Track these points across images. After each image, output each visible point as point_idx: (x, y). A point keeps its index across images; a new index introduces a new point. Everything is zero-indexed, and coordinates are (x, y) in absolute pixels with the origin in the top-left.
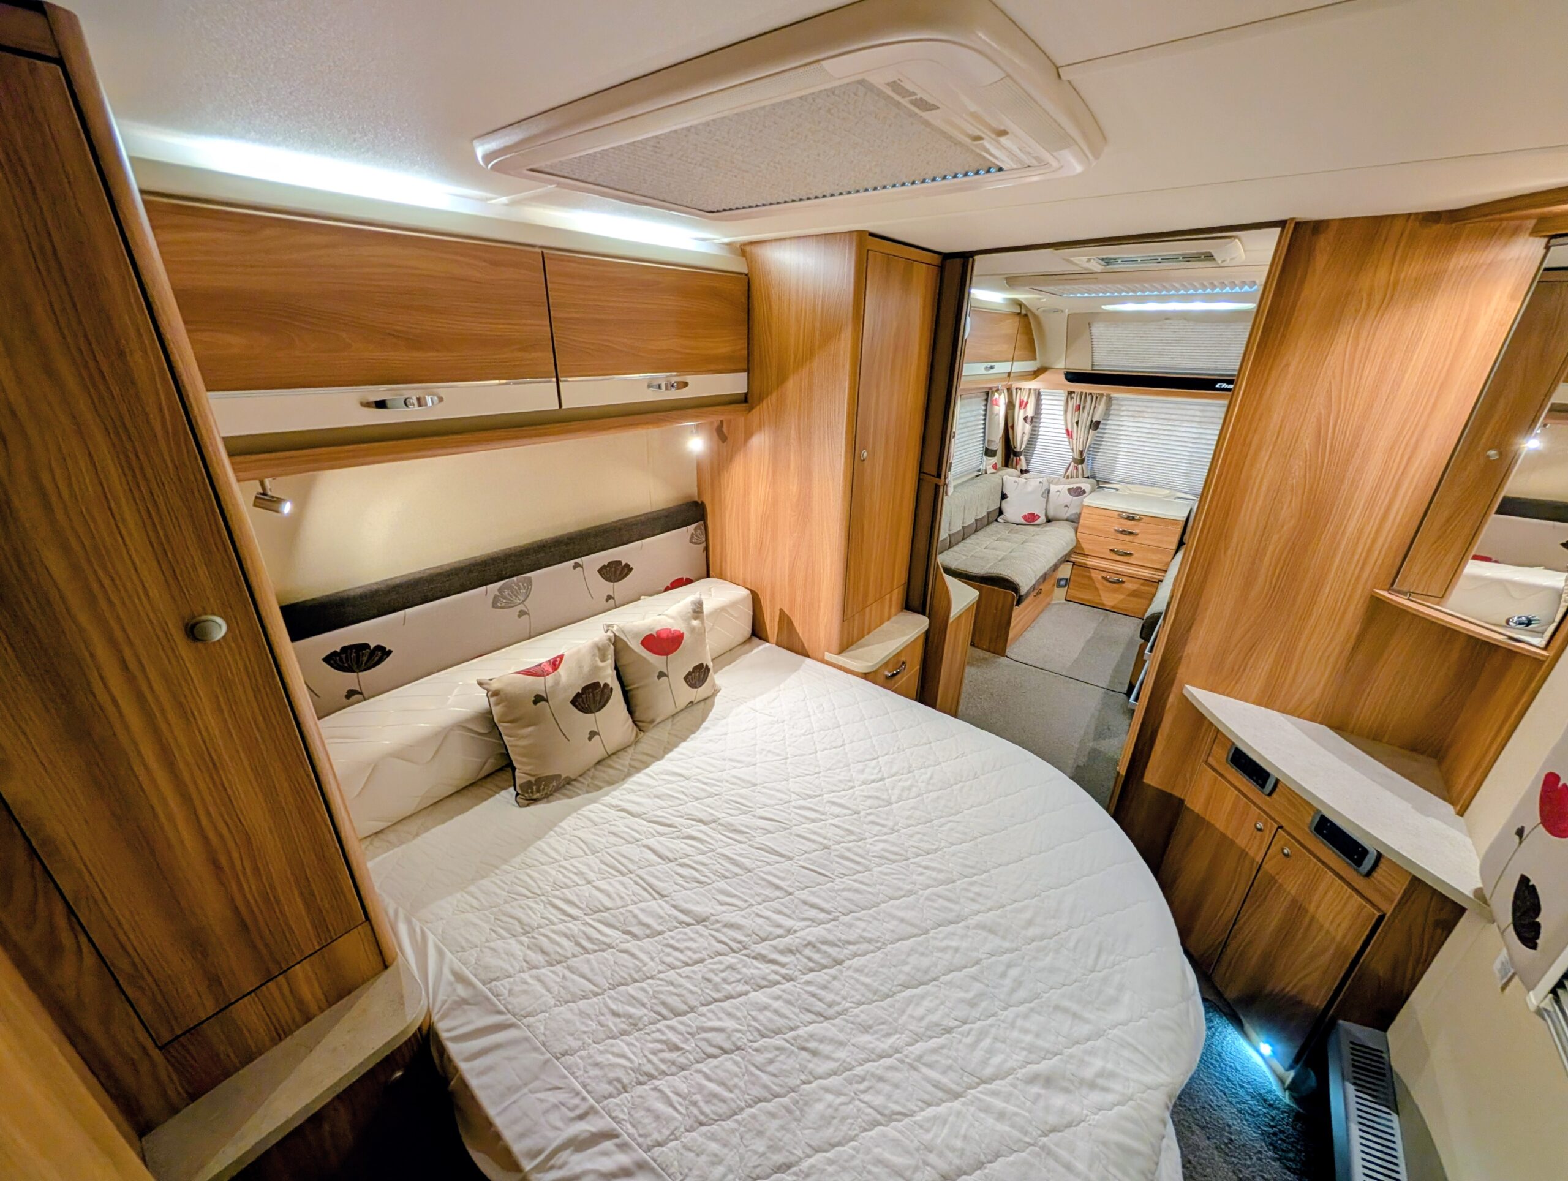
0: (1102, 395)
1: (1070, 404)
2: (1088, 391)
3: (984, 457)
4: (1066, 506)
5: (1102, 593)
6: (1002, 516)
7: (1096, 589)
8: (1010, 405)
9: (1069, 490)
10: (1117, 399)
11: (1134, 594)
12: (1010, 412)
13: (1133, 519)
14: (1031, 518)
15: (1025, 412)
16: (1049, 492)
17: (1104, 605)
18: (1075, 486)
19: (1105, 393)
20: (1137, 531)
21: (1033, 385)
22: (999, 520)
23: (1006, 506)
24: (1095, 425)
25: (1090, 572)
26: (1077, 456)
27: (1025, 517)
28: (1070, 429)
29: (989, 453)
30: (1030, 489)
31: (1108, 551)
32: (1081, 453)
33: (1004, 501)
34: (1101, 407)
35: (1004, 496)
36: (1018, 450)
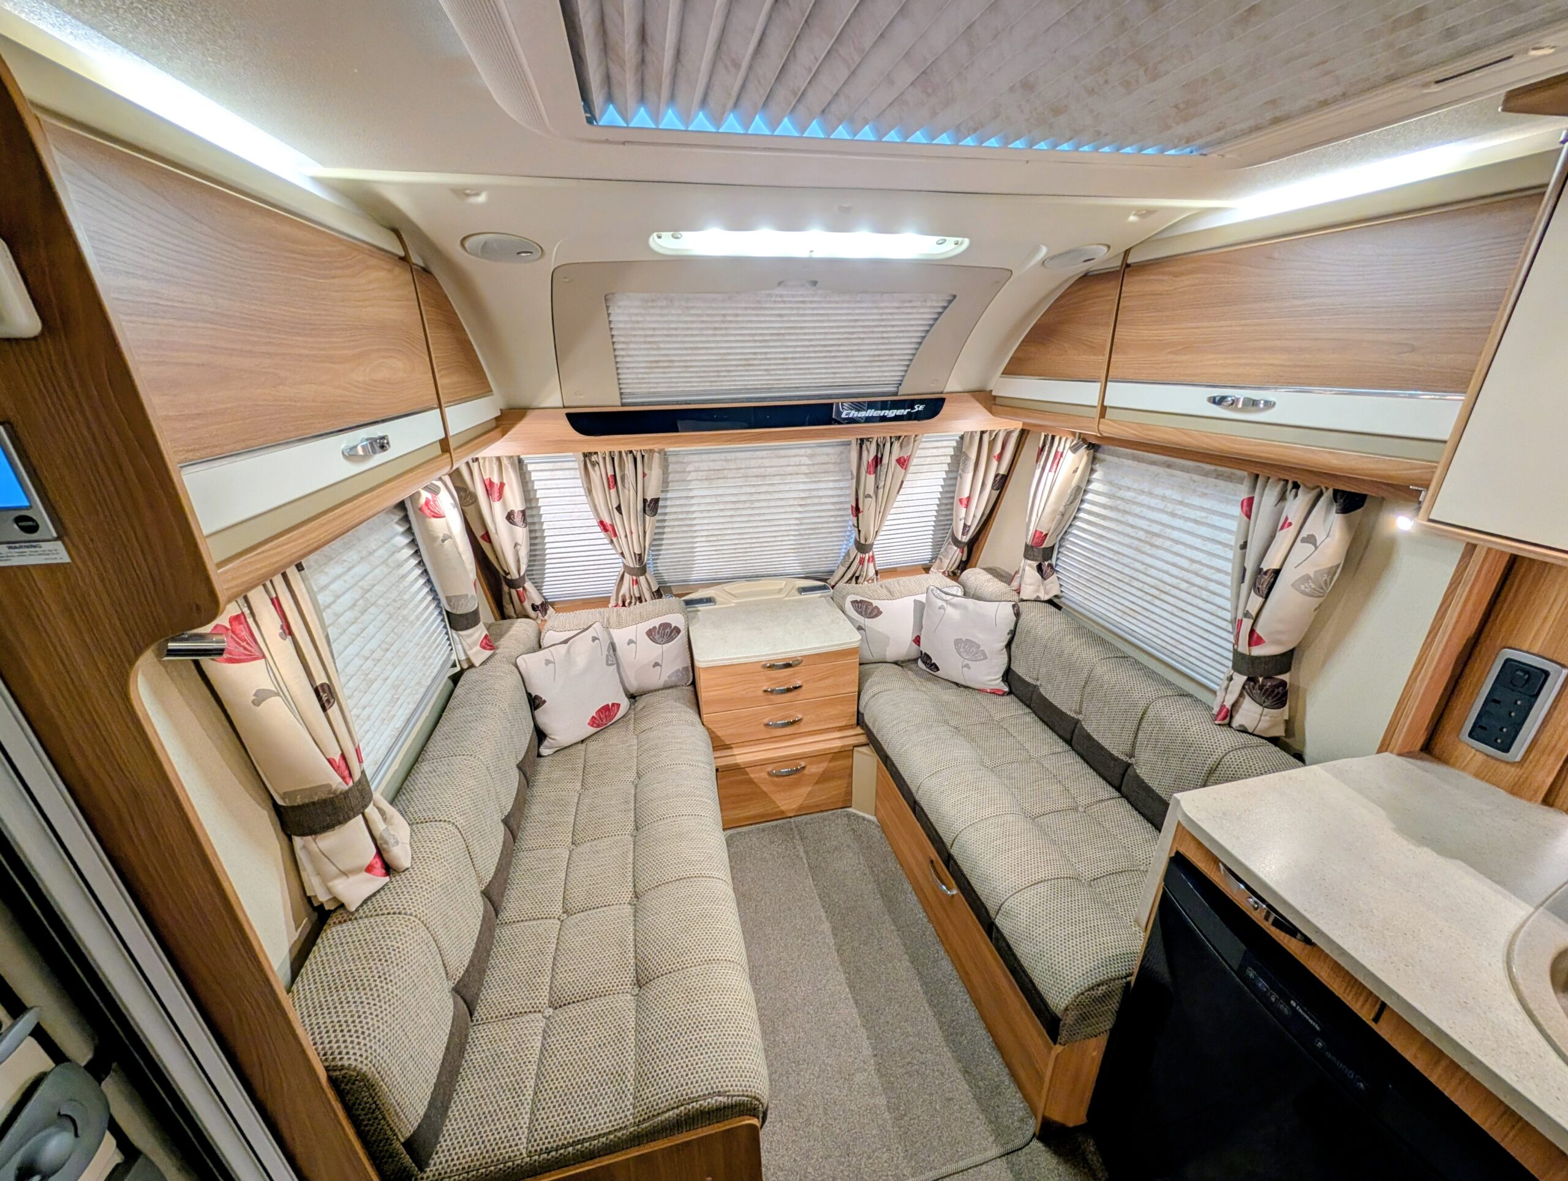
0: (651, 451)
1: (595, 475)
2: (624, 449)
3: (453, 634)
4: (656, 664)
5: (773, 797)
6: (546, 743)
7: (764, 794)
8: (466, 498)
9: (650, 633)
10: (676, 454)
11: (824, 778)
12: (470, 510)
13: (788, 666)
14: (605, 717)
15: (505, 505)
16: (613, 646)
17: (783, 812)
18: (656, 622)
19: (656, 447)
20: (799, 683)
21: (502, 448)
22: (544, 751)
23: (545, 718)
24: (651, 506)
25: (747, 774)
26: (631, 563)
27: (593, 722)
28: (607, 521)
29: (458, 621)
30: (581, 661)
31: (762, 727)
32: (640, 558)
33: (537, 712)
34: (655, 474)
35: (535, 702)
36: (514, 575)
